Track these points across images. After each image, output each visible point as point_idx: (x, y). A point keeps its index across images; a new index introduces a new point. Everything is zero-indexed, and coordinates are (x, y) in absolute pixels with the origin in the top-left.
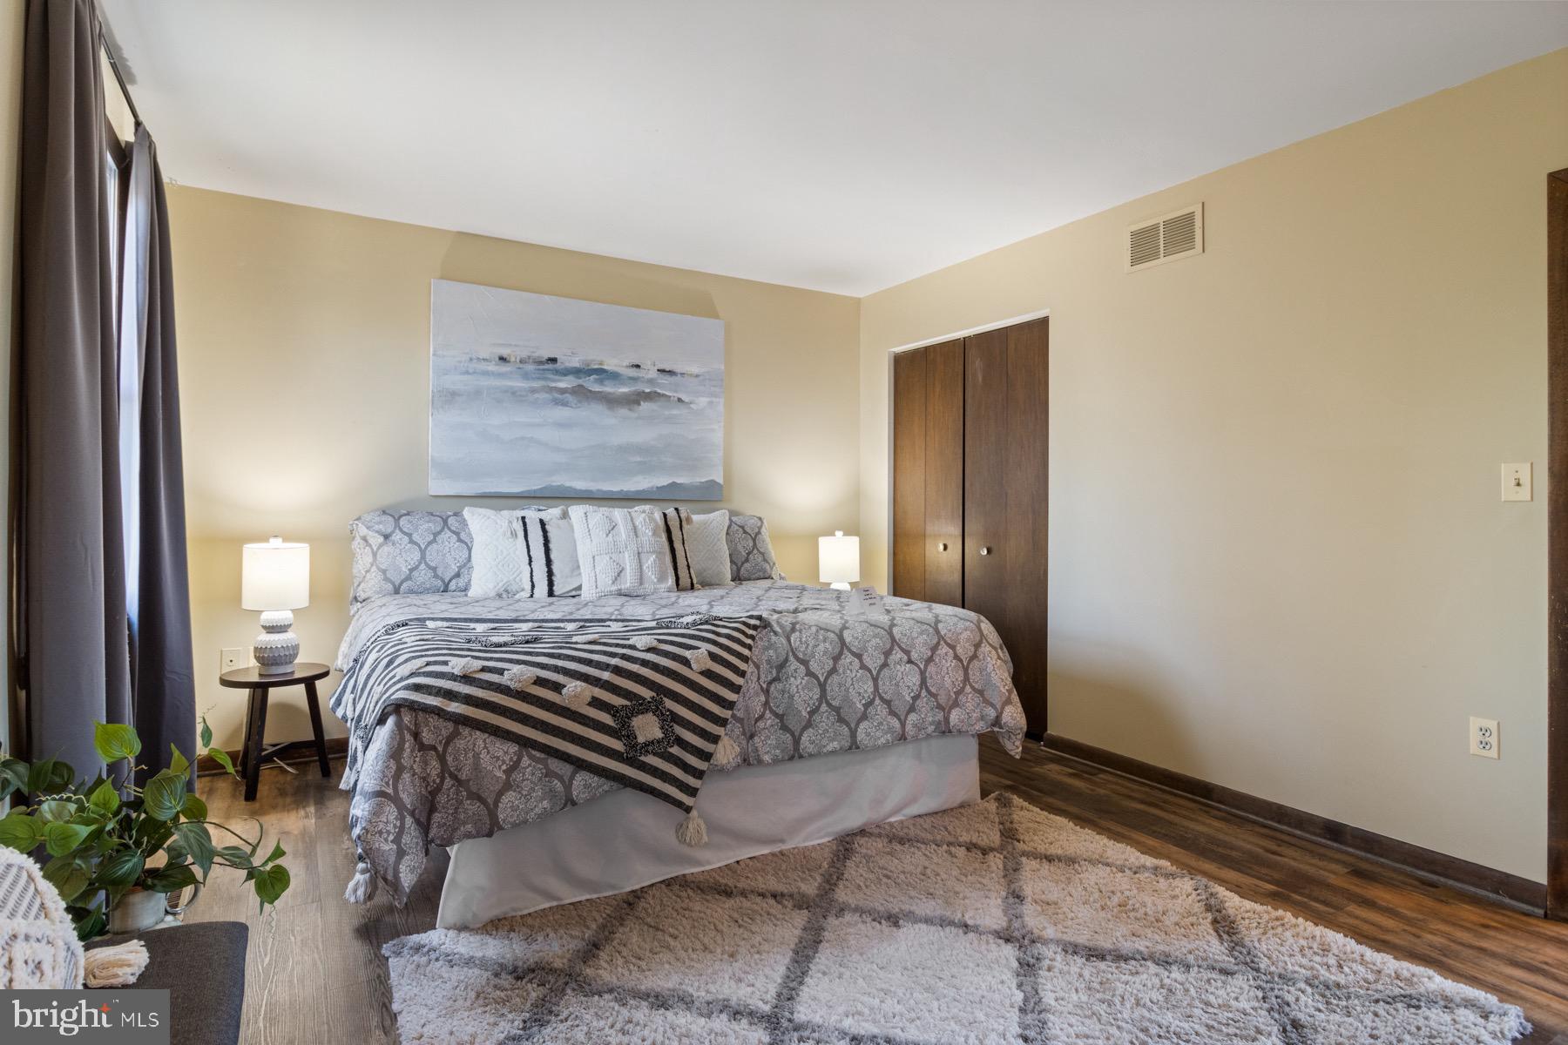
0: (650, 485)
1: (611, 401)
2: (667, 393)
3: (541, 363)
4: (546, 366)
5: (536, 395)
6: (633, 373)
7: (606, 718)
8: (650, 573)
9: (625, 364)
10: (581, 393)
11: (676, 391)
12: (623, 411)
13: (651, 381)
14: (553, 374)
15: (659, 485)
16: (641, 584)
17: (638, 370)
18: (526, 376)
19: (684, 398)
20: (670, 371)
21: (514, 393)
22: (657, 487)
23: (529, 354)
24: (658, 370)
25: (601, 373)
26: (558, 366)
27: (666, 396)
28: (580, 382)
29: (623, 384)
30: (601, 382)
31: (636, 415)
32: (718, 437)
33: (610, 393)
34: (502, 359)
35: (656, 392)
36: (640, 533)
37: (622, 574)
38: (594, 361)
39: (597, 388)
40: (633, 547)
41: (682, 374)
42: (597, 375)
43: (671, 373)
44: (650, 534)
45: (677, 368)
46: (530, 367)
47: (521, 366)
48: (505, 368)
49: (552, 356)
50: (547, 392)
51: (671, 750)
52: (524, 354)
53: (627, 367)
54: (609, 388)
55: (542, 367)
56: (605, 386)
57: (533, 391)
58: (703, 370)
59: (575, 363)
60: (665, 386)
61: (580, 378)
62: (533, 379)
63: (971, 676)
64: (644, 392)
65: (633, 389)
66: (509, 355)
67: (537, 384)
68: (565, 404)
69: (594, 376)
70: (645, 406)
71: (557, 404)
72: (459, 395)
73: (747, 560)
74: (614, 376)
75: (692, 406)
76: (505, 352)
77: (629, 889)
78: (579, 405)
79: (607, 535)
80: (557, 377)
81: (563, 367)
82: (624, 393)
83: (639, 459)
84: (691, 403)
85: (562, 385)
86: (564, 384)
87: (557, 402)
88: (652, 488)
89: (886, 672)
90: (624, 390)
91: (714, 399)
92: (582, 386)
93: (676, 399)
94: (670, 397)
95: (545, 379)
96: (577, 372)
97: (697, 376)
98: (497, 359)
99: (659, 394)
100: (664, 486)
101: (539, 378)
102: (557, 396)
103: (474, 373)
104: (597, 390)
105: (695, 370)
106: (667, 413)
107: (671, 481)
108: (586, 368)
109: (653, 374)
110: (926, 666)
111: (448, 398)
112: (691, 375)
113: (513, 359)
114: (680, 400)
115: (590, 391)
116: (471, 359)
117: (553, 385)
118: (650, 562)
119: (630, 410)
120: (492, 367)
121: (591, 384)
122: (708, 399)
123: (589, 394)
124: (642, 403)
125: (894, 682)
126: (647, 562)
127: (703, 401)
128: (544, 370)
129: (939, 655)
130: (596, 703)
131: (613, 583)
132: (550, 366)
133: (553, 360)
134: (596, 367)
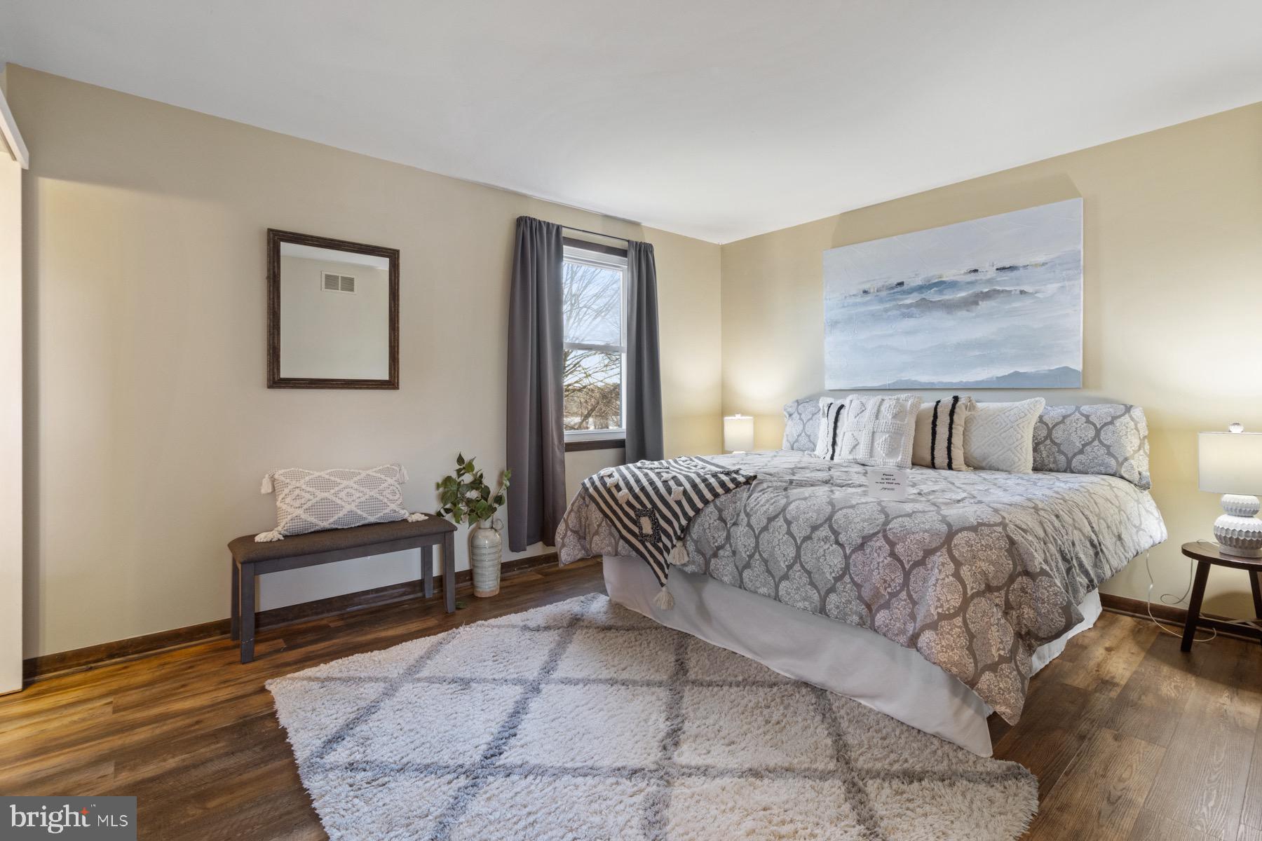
0: (989, 375)
1: (950, 307)
2: (1007, 289)
3: (892, 288)
4: (896, 290)
5: (889, 313)
6: (972, 277)
7: (632, 513)
8: (879, 449)
9: (963, 272)
10: (925, 305)
11: (1018, 285)
12: (962, 313)
13: (990, 281)
14: (901, 295)
15: (999, 376)
16: (871, 457)
17: (976, 274)
18: (881, 301)
19: (1026, 288)
20: (1010, 267)
21: (873, 315)
22: (997, 378)
23: (883, 283)
24: (997, 269)
25: (941, 285)
26: (905, 287)
27: (1006, 291)
28: (923, 296)
29: (961, 290)
30: (941, 292)
31: (974, 314)
32: (1076, 321)
33: (950, 300)
34: (865, 292)
35: (995, 290)
36: (881, 416)
37: (858, 447)
38: (933, 276)
39: (937, 298)
40: (870, 426)
41: (1025, 267)
42: (937, 287)
43: (1012, 268)
44: (890, 417)
45: (1020, 262)
46: (884, 293)
47: (878, 294)
48: (868, 298)
49: (899, 281)
50: (897, 310)
51: (658, 544)
52: (880, 284)
53: (965, 274)
54: (948, 296)
55: (892, 291)
56: (946, 295)
57: (886, 310)
58: (1052, 256)
59: (918, 282)
60: (1006, 282)
61: (922, 293)
62: (886, 301)
63: (911, 584)
64: (982, 293)
65: (970, 292)
66: (870, 289)
67: (888, 305)
68: (910, 316)
69: (935, 289)
70: (984, 305)
71: (904, 317)
72: (839, 323)
73: (1081, 452)
74: (953, 285)
75: (1037, 295)
76: (866, 287)
77: (665, 625)
78: (922, 315)
79: (856, 417)
80: (904, 296)
81: (909, 287)
82: (963, 298)
83: (977, 353)
84: (1036, 293)
85: (908, 302)
86: (909, 300)
87: (905, 316)
88: (992, 378)
89: (809, 543)
90: (963, 294)
91: (1067, 283)
92: (924, 299)
93: (1018, 292)
94: (1010, 291)
95: (895, 300)
96: (920, 289)
97: (1044, 264)
98: (862, 293)
99: (998, 291)
100: (1005, 376)
101: (889, 300)
102: (905, 311)
103: (848, 306)
104: (937, 299)
105: (1041, 258)
106: (1007, 307)
107: (1012, 371)
108: (927, 284)
109: (992, 273)
110: (853, 552)
111: (834, 324)
112: (1036, 265)
113: (872, 291)
114: (1022, 292)
115: (931, 301)
116: (846, 297)
117: (902, 303)
118: (881, 440)
119: (968, 311)
120: (859, 300)
121: (932, 295)
122: (1060, 285)
123: (930, 305)
124: (980, 303)
125: (815, 556)
126: (880, 439)
127: (1052, 288)
128: (894, 293)
129: (872, 547)
130: (628, 503)
131: (850, 453)
132: (899, 289)
133: (901, 284)
134: (936, 281)
